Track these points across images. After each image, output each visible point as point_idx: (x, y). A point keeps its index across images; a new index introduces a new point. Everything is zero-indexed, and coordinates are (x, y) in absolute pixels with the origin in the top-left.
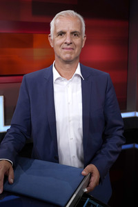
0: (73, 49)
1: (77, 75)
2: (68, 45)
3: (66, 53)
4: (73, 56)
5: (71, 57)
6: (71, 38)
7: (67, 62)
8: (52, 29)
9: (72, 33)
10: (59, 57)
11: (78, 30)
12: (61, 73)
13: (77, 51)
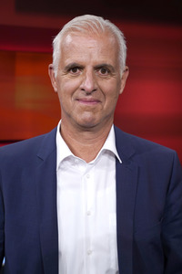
0: (98, 101)
1: (108, 152)
2: (88, 94)
3: (85, 109)
4: (98, 116)
5: (93, 119)
6: (94, 79)
7: (86, 127)
8: (56, 54)
9: (97, 68)
10: (69, 116)
11: (109, 62)
12: (73, 146)
13: (108, 105)
